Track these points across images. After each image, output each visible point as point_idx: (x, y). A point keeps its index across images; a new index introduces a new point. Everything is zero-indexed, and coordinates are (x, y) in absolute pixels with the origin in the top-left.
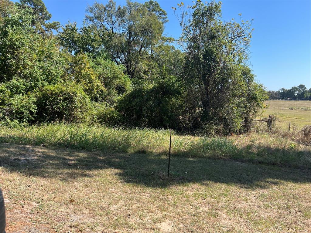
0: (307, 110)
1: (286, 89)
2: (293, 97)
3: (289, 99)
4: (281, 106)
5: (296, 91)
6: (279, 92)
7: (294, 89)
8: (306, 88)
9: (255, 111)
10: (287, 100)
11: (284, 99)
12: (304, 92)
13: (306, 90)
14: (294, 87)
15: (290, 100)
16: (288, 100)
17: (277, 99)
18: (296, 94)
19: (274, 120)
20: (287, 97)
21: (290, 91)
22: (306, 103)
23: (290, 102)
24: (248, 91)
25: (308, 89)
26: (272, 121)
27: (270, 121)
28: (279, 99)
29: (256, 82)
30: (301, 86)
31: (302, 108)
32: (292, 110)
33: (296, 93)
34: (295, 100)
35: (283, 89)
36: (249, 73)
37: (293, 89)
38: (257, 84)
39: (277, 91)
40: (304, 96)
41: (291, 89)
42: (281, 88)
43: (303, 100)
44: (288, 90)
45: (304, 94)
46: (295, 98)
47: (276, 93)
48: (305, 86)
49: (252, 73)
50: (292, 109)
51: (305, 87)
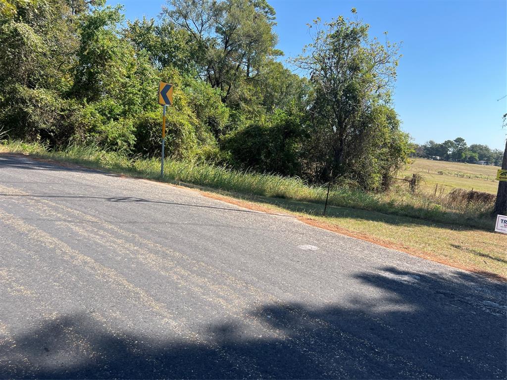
0: (463, 177)
1: (436, 143)
2: (445, 155)
3: (438, 158)
4: (425, 169)
5: (450, 147)
6: (425, 146)
7: (448, 144)
8: (465, 144)
9: (396, 166)
10: (435, 159)
11: (432, 158)
12: (462, 149)
13: (465, 146)
14: (449, 141)
15: (439, 160)
16: (437, 160)
17: (421, 157)
18: (451, 151)
19: (418, 181)
20: (436, 155)
21: (441, 146)
22: (463, 167)
23: (439, 163)
24: (391, 141)
25: (468, 145)
26: (416, 181)
27: (413, 181)
28: (424, 158)
29: (401, 130)
30: (459, 140)
31: (456, 173)
32: (441, 176)
33: (450, 149)
34: (447, 161)
35: (431, 142)
36: (394, 118)
37: (446, 143)
38: (403, 133)
39: (423, 144)
40: (462, 156)
41: (443, 144)
42: (429, 141)
43: (459, 161)
44: (439, 145)
45: (462, 152)
46: (447, 158)
47: (420, 148)
48: (464, 140)
49: (398, 118)
50: (441, 173)
51: (465, 142)
